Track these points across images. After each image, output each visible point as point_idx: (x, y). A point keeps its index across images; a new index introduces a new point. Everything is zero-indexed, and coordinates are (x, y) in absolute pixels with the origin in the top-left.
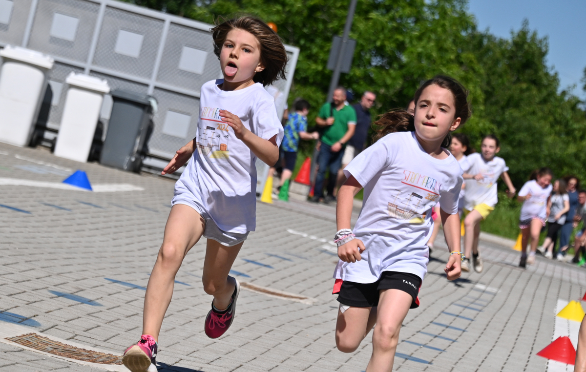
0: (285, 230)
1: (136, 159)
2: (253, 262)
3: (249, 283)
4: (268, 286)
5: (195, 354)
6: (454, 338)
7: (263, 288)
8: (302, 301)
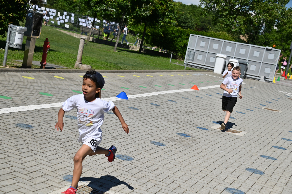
0: (278, 91)
1: (244, 76)
2: (268, 102)
3: (267, 108)
4: (271, 108)
7: (270, 109)
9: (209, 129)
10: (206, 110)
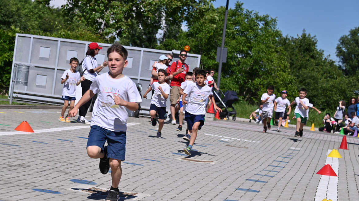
5: (162, 189)
6: (279, 171)
8: (210, 163)
9: (62, 191)
10: (56, 162)
